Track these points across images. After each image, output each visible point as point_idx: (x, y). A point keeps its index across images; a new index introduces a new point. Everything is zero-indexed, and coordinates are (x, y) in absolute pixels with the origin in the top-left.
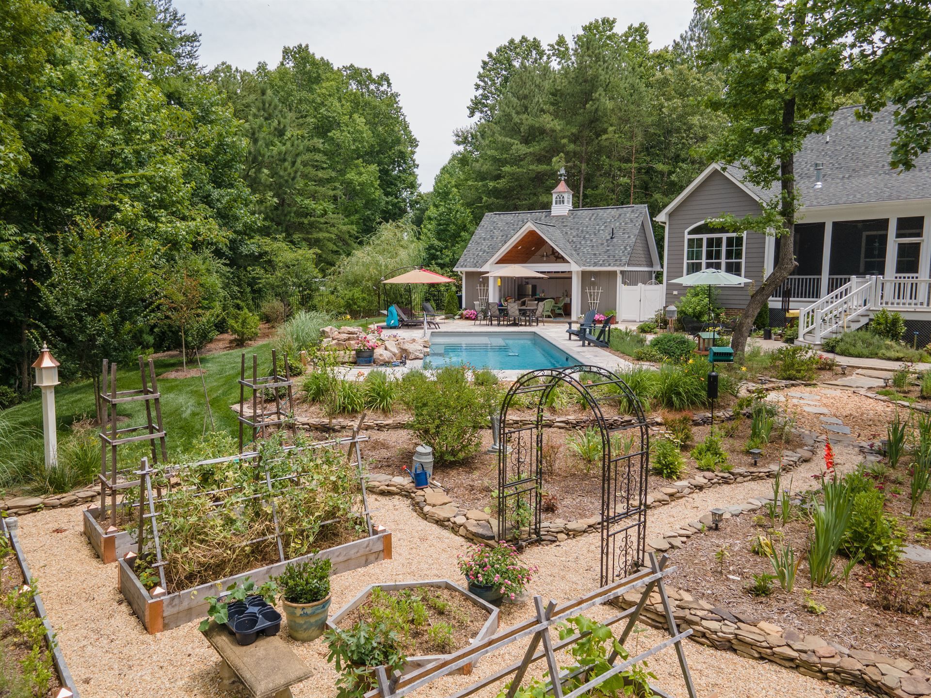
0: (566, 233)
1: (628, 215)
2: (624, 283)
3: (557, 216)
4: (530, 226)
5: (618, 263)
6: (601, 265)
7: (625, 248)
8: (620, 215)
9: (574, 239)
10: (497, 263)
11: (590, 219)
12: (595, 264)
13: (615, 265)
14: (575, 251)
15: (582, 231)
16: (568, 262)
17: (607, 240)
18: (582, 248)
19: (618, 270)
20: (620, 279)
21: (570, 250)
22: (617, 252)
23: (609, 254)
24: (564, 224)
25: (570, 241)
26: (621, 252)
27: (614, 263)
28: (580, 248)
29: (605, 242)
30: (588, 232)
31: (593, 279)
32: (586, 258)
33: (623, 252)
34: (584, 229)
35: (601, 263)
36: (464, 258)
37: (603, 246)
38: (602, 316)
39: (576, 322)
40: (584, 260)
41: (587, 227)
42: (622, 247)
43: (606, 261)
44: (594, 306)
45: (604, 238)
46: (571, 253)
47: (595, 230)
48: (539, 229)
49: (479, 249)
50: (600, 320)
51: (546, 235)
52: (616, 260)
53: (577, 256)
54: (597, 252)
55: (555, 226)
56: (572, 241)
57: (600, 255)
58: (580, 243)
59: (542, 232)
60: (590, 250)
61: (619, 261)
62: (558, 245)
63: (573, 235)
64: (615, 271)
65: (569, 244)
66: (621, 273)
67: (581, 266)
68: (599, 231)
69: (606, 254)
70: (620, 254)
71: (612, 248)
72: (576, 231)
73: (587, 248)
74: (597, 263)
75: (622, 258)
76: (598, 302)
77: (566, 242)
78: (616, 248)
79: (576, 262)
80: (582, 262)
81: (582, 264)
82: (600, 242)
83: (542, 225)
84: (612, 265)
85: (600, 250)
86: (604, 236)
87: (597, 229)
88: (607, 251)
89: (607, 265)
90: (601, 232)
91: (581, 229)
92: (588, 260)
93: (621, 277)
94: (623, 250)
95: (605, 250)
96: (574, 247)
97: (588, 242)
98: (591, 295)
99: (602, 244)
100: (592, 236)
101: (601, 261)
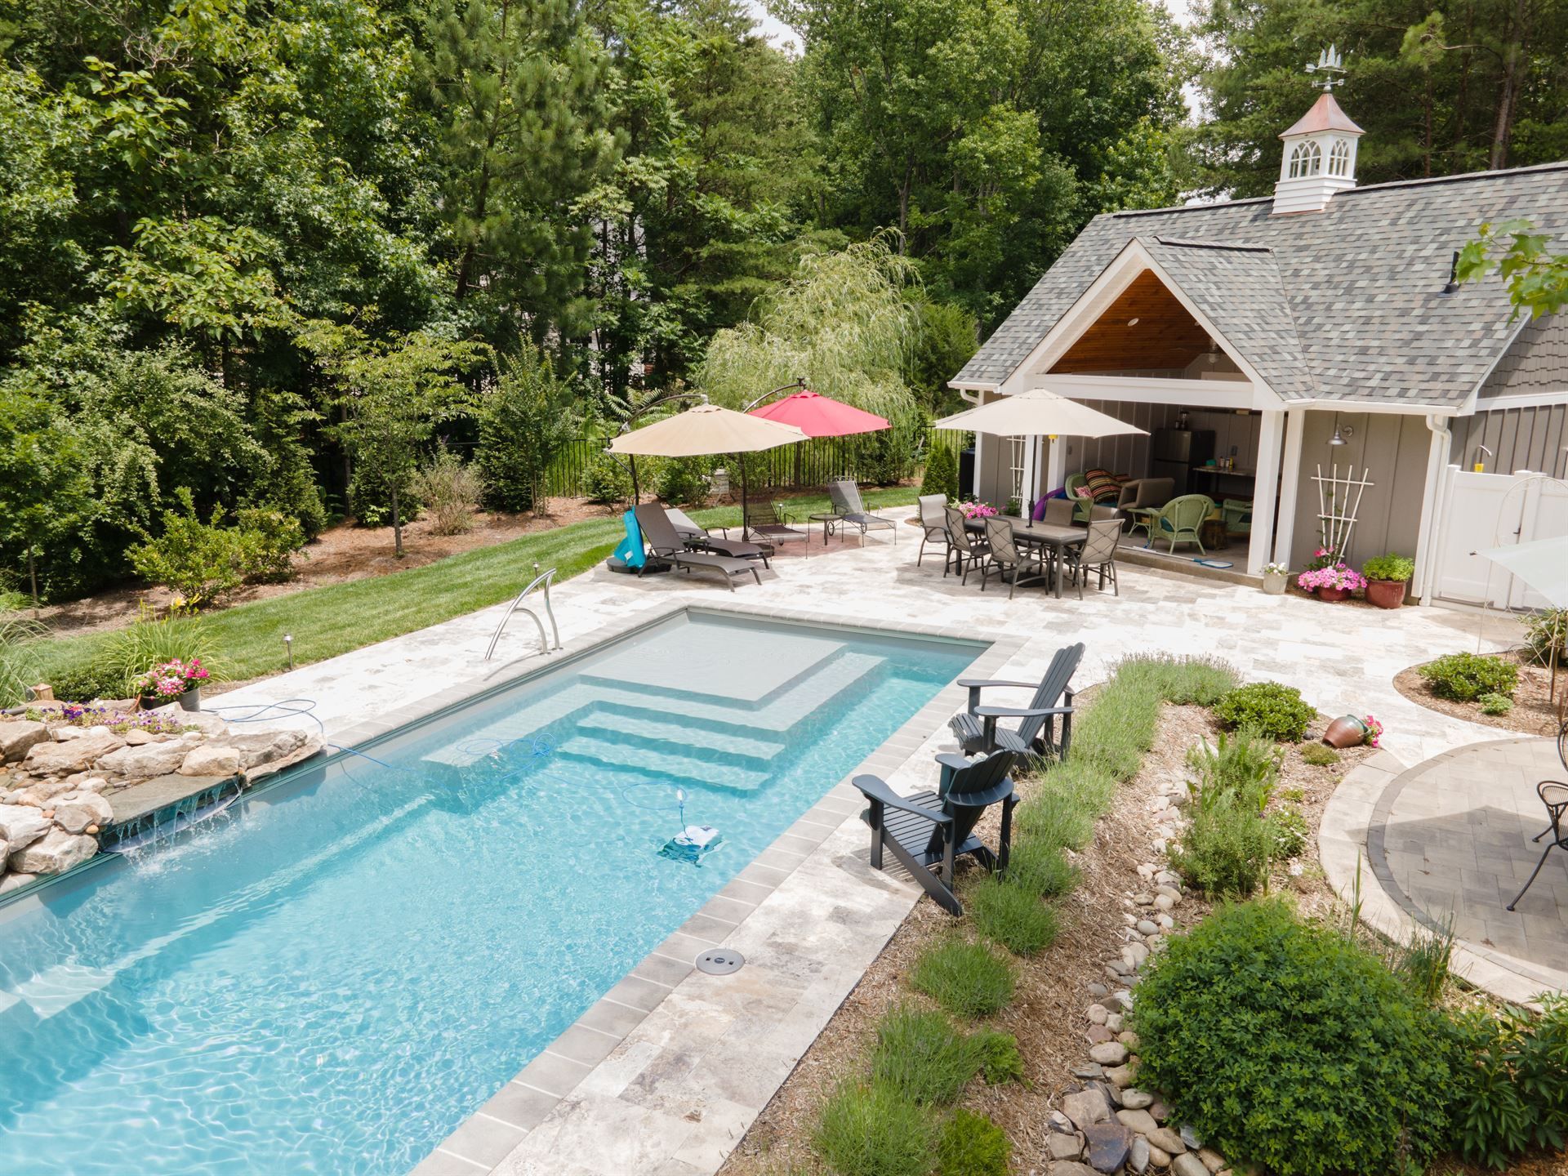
0: (1296, 273)
1: (1543, 200)
3: (1288, 216)
4: (1136, 260)
5: (1438, 386)
6: (1372, 395)
7: (1488, 329)
8: (1512, 201)
9: (1314, 295)
10: (1050, 372)
11: (1394, 223)
12: (1353, 388)
13: (1423, 395)
14: (1302, 335)
15: (1352, 265)
16: (1247, 380)
17: (1430, 297)
18: (1327, 327)
19: (1435, 414)
20: (1441, 443)
21: (1278, 332)
22: (1449, 344)
23: (1414, 353)
24: (1302, 243)
25: (1299, 299)
26: (1466, 343)
27: (1424, 386)
28: (1320, 326)
29: (1418, 303)
30: (1368, 269)
31: (1336, 442)
32: (1327, 365)
33: (1475, 344)
34: (1363, 256)
35: (1372, 383)
36: (988, 351)
37: (1404, 320)
38: (1350, 574)
39: (1258, 584)
40: (1318, 371)
41: (1373, 252)
42: (1477, 326)
43: (1395, 377)
44: (1336, 533)
45: (1417, 290)
46: (1272, 348)
47: (1397, 262)
48: (1164, 265)
49: (1035, 323)
50: (1339, 587)
51: (1185, 285)
52: (1435, 377)
53: (1299, 356)
54: (1376, 343)
55: (1267, 250)
56: (1304, 302)
57: (1380, 354)
58: (1329, 308)
59: (1171, 276)
60: (1350, 335)
61: (1444, 377)
62: (1221, 321)
63: (1315, 279)
64: (1424, 418)
65: (1288, 311)
66: (1452, 423)
67: (1293, 394)
68: (1410, 264)
69: (1405, 351)
70: (1460, 353)
71: (1435, 327)
72: (1332, 265)
73: (1346, 328)
74: (1362, 383)
75: (1461, 369)
76: (1352, 520)
77: (1279, 304)
78: (1450, 328)
79: (1275, 381)
80: (1307, 378)
81: (1301, 387)
82: (1401, 305)
83: (1195, 250)
84: (1411, 393)
85: (1387, 335)
86: (1422, 283)
87: (1407, 254)
88: (1412, 340)
89: (1394, 391)
90: (1418, 267)
91: (1349, 257)
92: (1332, 372)
93: (1448, 436)
94: (1478, 335)
95: (1406, 336)
96: (1302, 321)
97: (1357, 305)
98: (1329, 495)
99: (1404, 313)
100: (1378, 284)
101: (1379, 376)
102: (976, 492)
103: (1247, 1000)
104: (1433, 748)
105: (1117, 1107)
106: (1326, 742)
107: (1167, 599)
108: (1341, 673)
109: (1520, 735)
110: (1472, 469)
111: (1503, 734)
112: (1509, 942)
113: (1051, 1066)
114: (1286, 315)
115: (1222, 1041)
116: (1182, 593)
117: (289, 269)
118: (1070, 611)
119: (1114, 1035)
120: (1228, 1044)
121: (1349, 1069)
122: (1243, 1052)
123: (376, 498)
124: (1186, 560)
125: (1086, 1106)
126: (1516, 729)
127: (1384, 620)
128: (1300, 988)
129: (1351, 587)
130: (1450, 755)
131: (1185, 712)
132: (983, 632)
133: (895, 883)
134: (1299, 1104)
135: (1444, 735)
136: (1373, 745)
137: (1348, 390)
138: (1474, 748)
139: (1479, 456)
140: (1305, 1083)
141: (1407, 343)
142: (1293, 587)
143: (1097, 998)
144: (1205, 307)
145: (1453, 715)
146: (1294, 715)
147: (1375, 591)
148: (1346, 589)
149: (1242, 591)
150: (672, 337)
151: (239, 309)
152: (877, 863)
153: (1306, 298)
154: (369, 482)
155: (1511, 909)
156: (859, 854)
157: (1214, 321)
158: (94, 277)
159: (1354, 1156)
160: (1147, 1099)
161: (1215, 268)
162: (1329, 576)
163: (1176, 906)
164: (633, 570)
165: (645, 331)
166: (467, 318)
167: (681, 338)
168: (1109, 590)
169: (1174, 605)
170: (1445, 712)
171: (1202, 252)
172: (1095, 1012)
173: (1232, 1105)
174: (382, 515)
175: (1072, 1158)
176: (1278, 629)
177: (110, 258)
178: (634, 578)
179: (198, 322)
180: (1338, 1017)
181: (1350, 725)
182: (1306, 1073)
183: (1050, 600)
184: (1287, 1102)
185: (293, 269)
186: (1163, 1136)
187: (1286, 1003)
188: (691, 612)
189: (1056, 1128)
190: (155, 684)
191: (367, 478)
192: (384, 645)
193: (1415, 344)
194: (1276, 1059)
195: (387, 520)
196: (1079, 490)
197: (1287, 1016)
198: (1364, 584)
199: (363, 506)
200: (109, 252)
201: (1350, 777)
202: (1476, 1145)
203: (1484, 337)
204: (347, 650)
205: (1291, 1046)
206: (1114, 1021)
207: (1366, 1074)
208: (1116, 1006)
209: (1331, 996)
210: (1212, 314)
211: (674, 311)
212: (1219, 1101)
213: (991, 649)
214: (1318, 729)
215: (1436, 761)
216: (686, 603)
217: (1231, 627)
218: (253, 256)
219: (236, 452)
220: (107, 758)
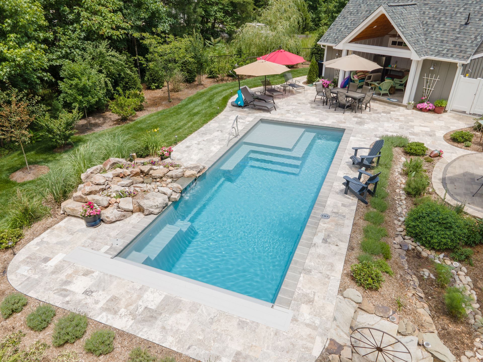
0: (424, 13)
2: (464, 73)
4: (381, 10)
5: (462, 54)
6: (443, 56)
7: (476, 38)
9: (429, 21)
10: (350, 42)
12: (438, 53)
13: (457, 57)
14: (425, 35)
15: (440, 12)
16: (409, 50)
17: (461, 25)
18: (432, 33)
19: (460, 62)
20: (459, 70)
21: (418, 34)
22: (465, 41)
23: (456, 43)
24: (426, 2)
25: (424, 22)
26: (470, 42)
27: (458, 54)
28: (430, 32)
29: (458, 27)
30: (445, 14)
31: (432, 69)
32: (432, 45)
33: (472, 42)
34: (443, 9)
35: (444, 52)
36: (329, 32)
37: (454, 32)
38: (431, 105)
39: (406, 107)
40: (429, 47)
41: (446, 8)
42: (473, 37)
43: (450, 50)
44: (428, 93)
45: (458, 23)
46: (417, 40)
47: (453, 13)
48: (390, 14)
49: (343, 24)
50: (428, 109)
51: (395, 21)
52: (461, 52)
53: (424, 42)
54: (445, 39)
55: (416, 4)
56: (426, 23)
57: (447, 43)
58: (433, 26)
59: (391, 18)
60: (439, 36)
61: (463, 52)
62: (404, 32)
63: (429, 16)
64: (457, 64)
65: (421, 26)
66: (463, 65)
67: (422, 55)
68: (456, 14)
69: (454, 42)
70: (468, 45)
71: (462, 36)
72: (434, 11)
73: (438, 33)
74: (441, 52)
75: (468, 50)
76: (433, 89)
77: (419, 24)
78: (466, 36)
79: (418, 51)
80: (426, 50)
81: (424, 53)
82: (453, 27)
83: (397, 7)
84: (454, 56)
85: (449, 37)
86: (459, 20)
87: (456, 10)
88: (456, 39)
89: (450, 55)
90: (458, 15)
91: (439, 9)
92: (433, 48)
93: (462, 68)
94: (473, 39)
95: (454, 38)
96: (425, 30)
97: (441, 26)
98: (427, 82)
99: (454, 30)
100: (448, 19)
101: (446, 50)
102: (323, 75)
103: (433, 221)
104: (454, 157)
105: (404, 239)
106: (430, 156)
107: (383, 112)
108: (431, 136)
109: (473, 152)
110: (465, 76)
111: (469, 152)
112: (473, 203)
113: (391, 233)
114: (421, 28)
115: (427, 228)
116: (386, 110)
117: (125, 11)
118: (360, 118)
119: (400, 226)
120: (429, 228)
121: (452, 232)
122: (431, 230)
123: (154, 81)
124: (385, 98)
125: (399, 239)
126: (472, 151)
127: (439, 118)
128: (443, 218)
129: (431, 108)
130: (458, 158)
131: (397, 149)
132: (342, 126)
133: (352, 198)
134: (441, 238)
135: (456, 153)
136: (441, 157)
137: (437, 54)
138: (463, 156)
139: (468, 72)
140: (443, 234)
141: (454, 40)
142: (415, 107)
143: (396, 219)
144: (400, 28)
145: (458, 147)
146: (423, 150)
147: (437, 109)
148: (429, 109)
149: (401, 108)
150: (221, 18)
151: (118, 28)
152: (346, 193)
153: (427, 22)
154: (151, 76)
155: (473, 196)
156: (341, 191)
157: (403, 32)
158: (71, 17)
159: (450, 246)
160: (410, 238)
161: (403, 13)
162: (425, 105)
163: (406, 199)
164: (240, 106)
165: (212, 16)
166: (170, 21)
167: (223, 18)
168: (368, 109)
169: (385, 114)
170: (456, 146)
171: (399, 8)
172: (396, 222)
173: (429, 238)
174: (156, 86)
175: (399, 248)
176: (413, 122)
177: (76, 11)
178: (241, 109)
179: (110, 34)
180: (450, 223)
181: (436, 152)
182: (443, 233)
183: (353, 114)
184: (439, 238)
185: (126, 11)
186: (413, 244)
187: (440, 221)
188: (262, 121)
189: (395, 243)
190: (163, 153)
191: (150, 75)
192: (194, 135)
193: (457, 41)
194: (438, 231)
195: (158, 87)
196: (354, 76)
197: (440, 223)
198: (434, 107)
199: (150, 83)
200: (75, 9)
201: (436, 165)
202: (470, 243)
203: (475, 40)
204: (186, 137)
205: (440, 228)
206: (400, 223)
207: (454, 232)
208: (399, 221)
209: (450, 220)
210: (402, 30)
211: (221, 9)
212: (426, 238)
213: (346, 131)
214: (428, 153)
215: (455, 160)
216: (260, 118)
217: (401, 121)
218: (116, 8)
219: (124, 73)
220: (168, 174)
